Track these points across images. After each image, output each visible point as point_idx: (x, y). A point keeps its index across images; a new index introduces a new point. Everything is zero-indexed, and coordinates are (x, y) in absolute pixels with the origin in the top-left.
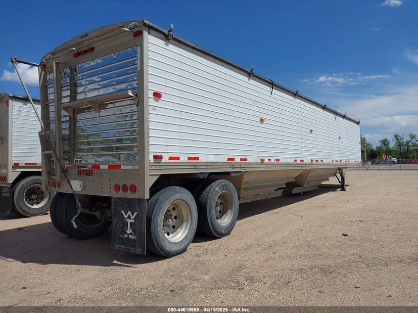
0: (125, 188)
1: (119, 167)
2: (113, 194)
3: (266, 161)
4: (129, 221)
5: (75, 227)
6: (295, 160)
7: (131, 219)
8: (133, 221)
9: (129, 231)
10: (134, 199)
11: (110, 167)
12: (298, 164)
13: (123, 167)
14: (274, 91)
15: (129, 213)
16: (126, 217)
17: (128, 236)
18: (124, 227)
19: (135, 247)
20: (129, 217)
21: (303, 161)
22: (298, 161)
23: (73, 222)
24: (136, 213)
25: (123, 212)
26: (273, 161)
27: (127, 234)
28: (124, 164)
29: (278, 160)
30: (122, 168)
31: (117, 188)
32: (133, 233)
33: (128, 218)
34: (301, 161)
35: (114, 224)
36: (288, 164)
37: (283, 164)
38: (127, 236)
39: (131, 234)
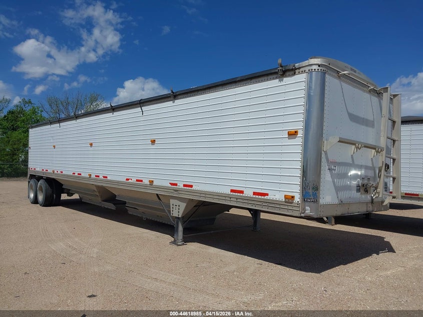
3: (56, 172)
6: (74, 174)
12: (76, 177)
14: (61, 124)
21: (80, 174)
22: (76, 174)
26: (59, 172)
29: (62, 172)
34: (78, 174)
36: (68, 176)
37: (64, 175)
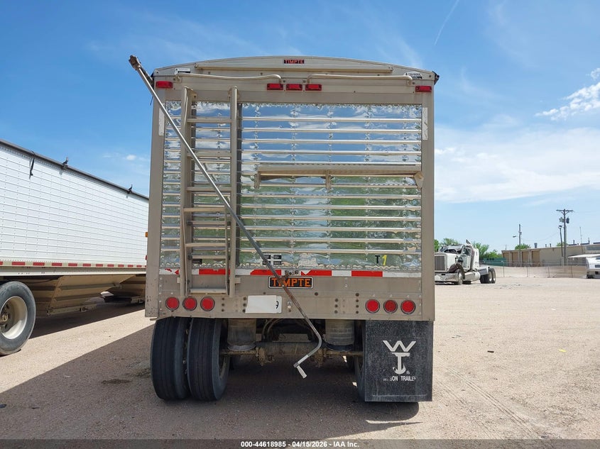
0: (390, 306)
1: (379, 274)
2: (364, 315)
4: (399, 355)
5: (304, 375)
7: (403, 351)
8: (408, 355)
9: (400, 371)
10: (408, 321)
11: (355, 273)
13: (385, 274)
15: (399, 343)
16: (392, 349)
17: (399, 378)
18: (390, 366)
19: (413, 392)
20: (399, 350)
23: (299, 368)
24: (413, 343)
25: (386, 342)
27: (396, 375)
28: (389, 271)
30: (383, 276)
31: (372, 306)
32: (408, 372)
33: (397, 351)
35: (370, 363)
38: (396, 378)
39: (404, 374)
